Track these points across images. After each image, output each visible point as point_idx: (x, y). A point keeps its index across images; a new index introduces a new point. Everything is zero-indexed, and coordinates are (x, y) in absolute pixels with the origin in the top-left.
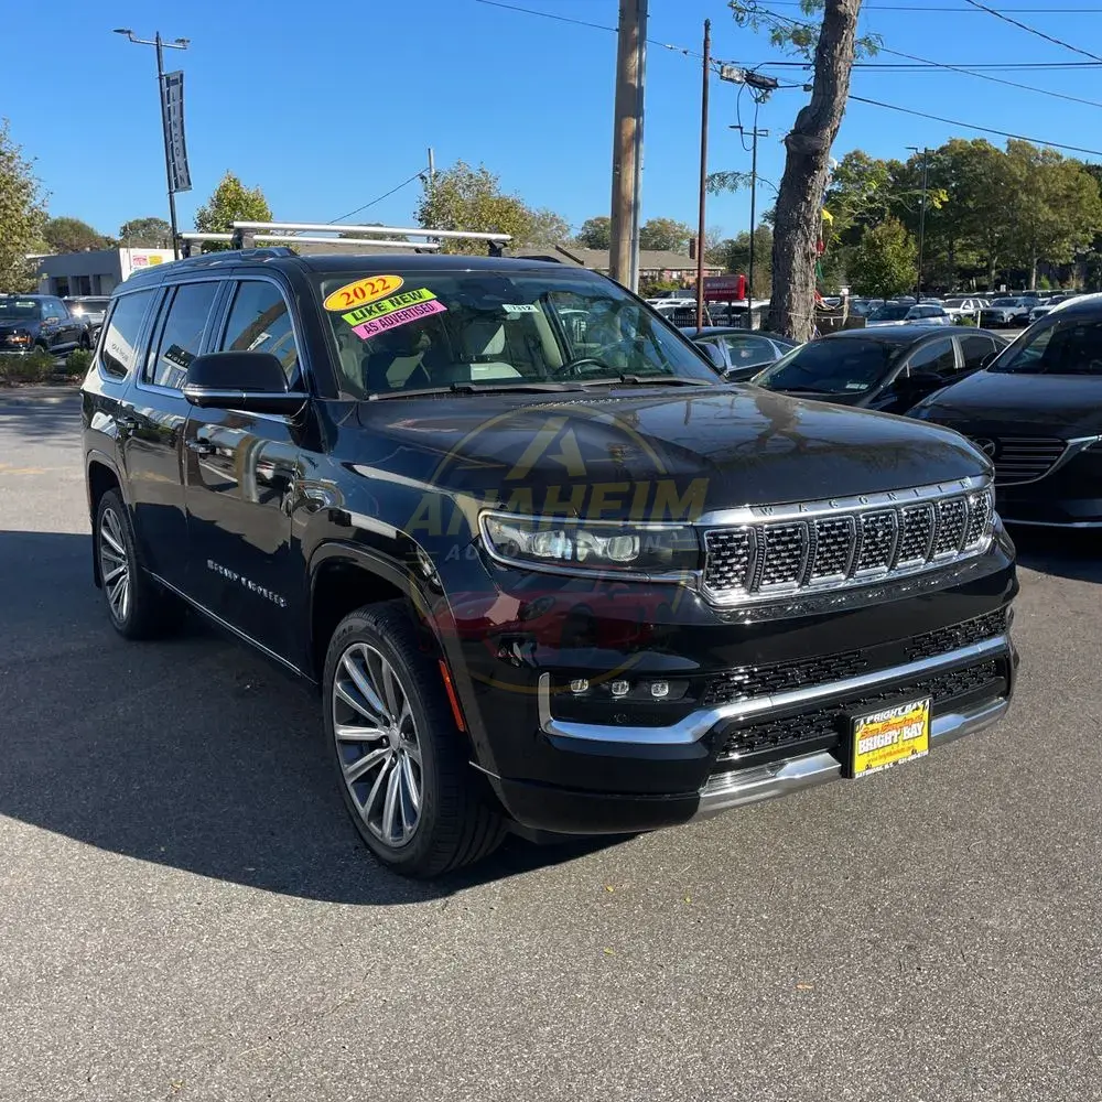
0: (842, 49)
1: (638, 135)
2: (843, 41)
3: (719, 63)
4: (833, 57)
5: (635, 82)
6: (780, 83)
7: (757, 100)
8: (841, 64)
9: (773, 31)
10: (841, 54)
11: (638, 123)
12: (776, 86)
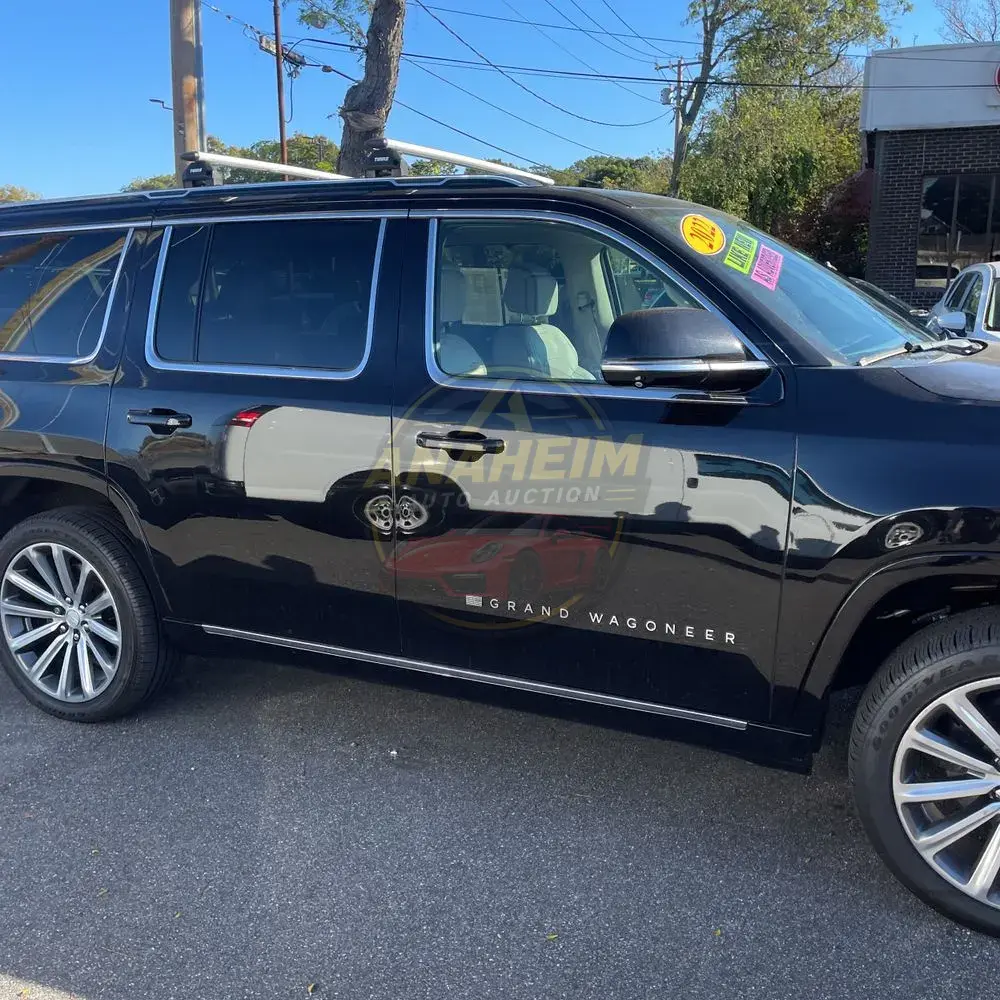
0: (394, 36)
1: (199, 96)
2: (395, 28)
3: (259, 33)
4: (387, 43)
5: (192, 39)
6: (306, 60)
7: (290, 75)
8: (393, 49)
9: (303, 11)
10: (393, 40)
11: (199, 83)
12: (302, 63)
